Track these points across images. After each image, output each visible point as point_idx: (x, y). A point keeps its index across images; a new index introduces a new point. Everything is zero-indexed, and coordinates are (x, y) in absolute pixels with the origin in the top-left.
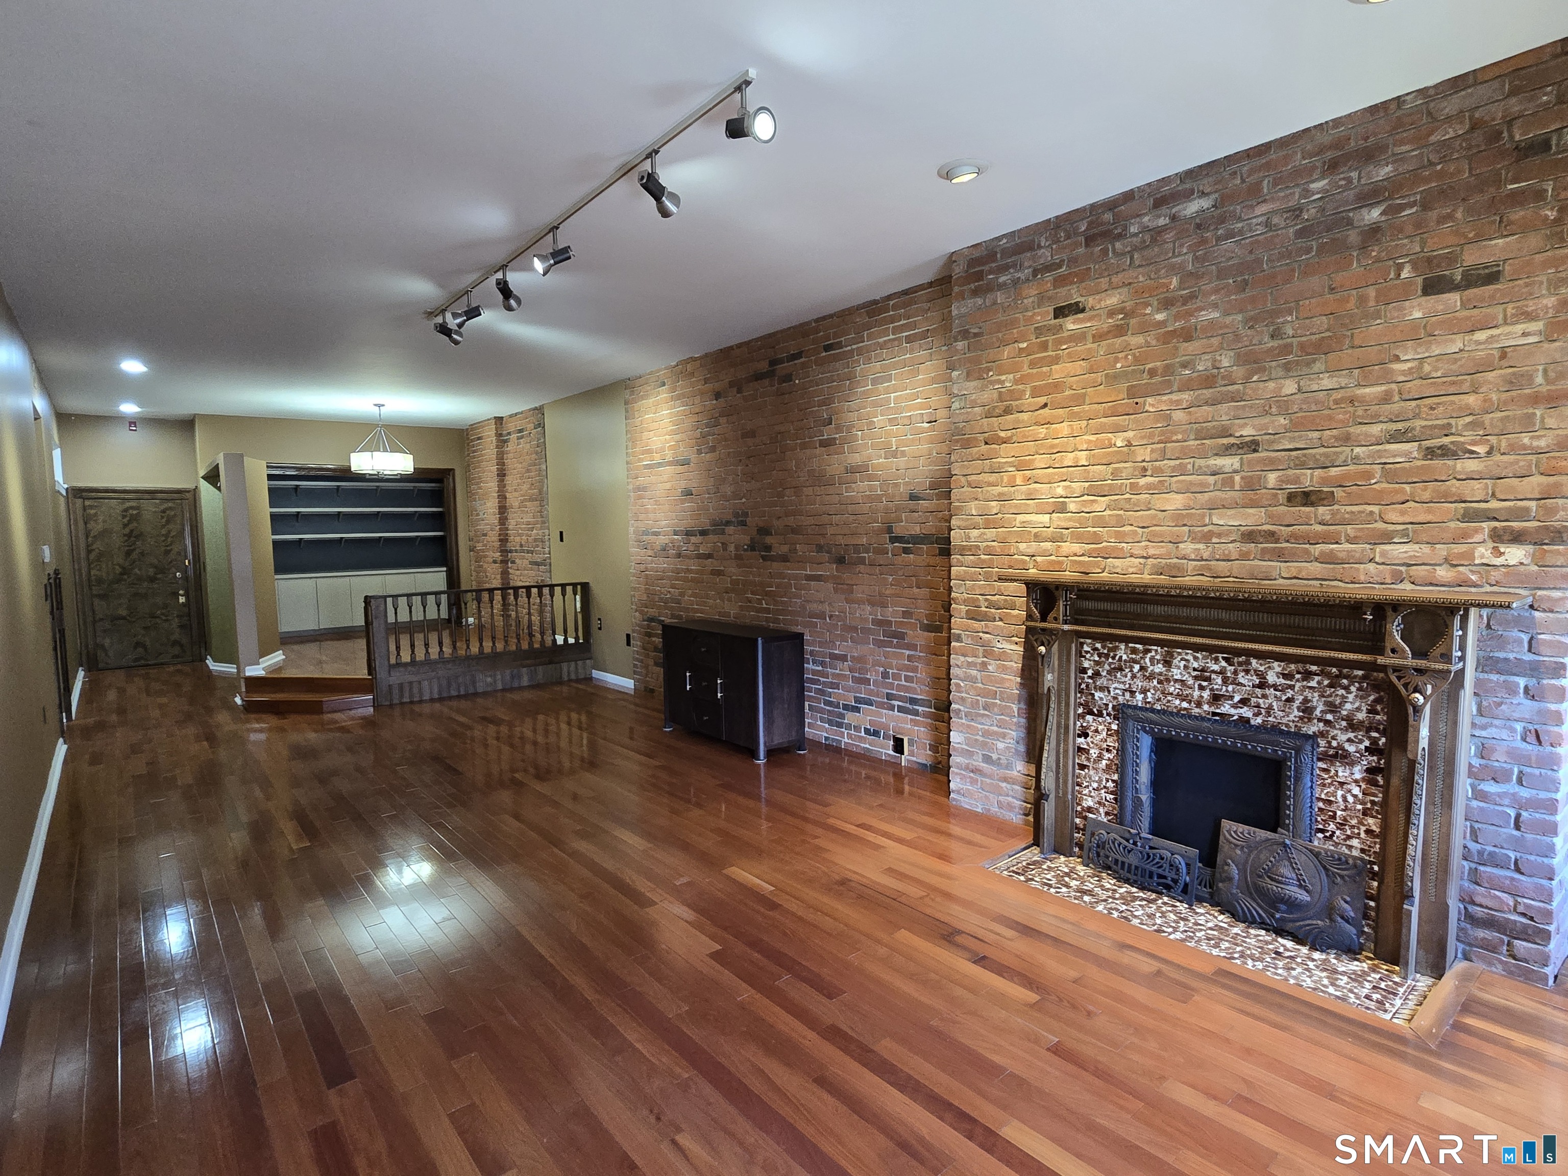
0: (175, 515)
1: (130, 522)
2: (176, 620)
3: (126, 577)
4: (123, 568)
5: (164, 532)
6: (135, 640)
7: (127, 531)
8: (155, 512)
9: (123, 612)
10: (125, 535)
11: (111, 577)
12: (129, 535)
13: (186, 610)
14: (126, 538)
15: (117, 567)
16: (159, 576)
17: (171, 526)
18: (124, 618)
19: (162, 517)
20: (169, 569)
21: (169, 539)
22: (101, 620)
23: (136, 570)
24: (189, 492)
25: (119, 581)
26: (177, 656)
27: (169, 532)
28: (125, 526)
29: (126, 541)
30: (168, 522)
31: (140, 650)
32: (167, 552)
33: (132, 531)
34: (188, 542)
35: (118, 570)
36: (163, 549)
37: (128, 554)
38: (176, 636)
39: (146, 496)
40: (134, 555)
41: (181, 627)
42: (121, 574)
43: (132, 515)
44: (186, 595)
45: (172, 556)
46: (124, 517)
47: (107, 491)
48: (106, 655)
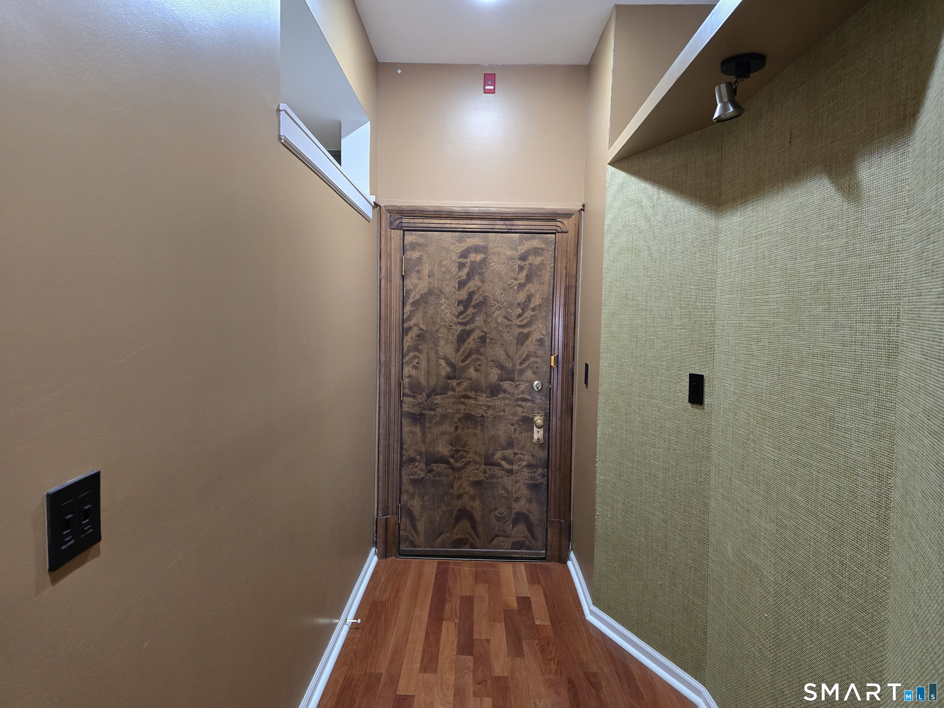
0: (542, 264)
1: (470, 276)
2: (526, 473)
3: (454, 383)
4: (452, 366)
5: (521, 297)
6: (458, 504)
7: (463, 294)
8: (512, 258)
9: (443, 449)
10: (460, 302)
11: (432, 383)
12: (466, 303)
13: (543, 454)
14: (461, 308)
15: (442, 362)
16: (506, 385)
17: (532, 288)
18: (443, 460)
19: (521, 268)
20: (521, 372)
21: (529, 313)
22: (412, 460)
23: (471, 371)
24: (568, 215)
25: (445, 389)
26: (518, 545)
27: (529, 298)
28: (462, 284)
29: (461, 313)
30: (529, 279)
31: (465, 524)
32: (522, 339)
33: (471, 295)
34: (559, 322)
35: (445, 370)
36: (518, 330)
37: (462, 338)
38: (521, 506)
39: (500, 225)
40: (471, 342)
41: (533, 487)
42: (448, 377)
43: (472, 263)
44: (547, 427)
45: (530, 345)
46: (461, 266)
47: (439, 214)
48: (414, 527)
